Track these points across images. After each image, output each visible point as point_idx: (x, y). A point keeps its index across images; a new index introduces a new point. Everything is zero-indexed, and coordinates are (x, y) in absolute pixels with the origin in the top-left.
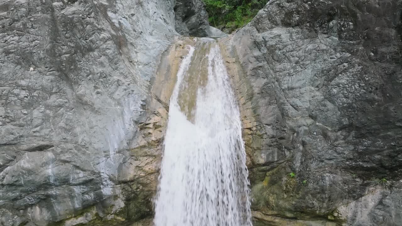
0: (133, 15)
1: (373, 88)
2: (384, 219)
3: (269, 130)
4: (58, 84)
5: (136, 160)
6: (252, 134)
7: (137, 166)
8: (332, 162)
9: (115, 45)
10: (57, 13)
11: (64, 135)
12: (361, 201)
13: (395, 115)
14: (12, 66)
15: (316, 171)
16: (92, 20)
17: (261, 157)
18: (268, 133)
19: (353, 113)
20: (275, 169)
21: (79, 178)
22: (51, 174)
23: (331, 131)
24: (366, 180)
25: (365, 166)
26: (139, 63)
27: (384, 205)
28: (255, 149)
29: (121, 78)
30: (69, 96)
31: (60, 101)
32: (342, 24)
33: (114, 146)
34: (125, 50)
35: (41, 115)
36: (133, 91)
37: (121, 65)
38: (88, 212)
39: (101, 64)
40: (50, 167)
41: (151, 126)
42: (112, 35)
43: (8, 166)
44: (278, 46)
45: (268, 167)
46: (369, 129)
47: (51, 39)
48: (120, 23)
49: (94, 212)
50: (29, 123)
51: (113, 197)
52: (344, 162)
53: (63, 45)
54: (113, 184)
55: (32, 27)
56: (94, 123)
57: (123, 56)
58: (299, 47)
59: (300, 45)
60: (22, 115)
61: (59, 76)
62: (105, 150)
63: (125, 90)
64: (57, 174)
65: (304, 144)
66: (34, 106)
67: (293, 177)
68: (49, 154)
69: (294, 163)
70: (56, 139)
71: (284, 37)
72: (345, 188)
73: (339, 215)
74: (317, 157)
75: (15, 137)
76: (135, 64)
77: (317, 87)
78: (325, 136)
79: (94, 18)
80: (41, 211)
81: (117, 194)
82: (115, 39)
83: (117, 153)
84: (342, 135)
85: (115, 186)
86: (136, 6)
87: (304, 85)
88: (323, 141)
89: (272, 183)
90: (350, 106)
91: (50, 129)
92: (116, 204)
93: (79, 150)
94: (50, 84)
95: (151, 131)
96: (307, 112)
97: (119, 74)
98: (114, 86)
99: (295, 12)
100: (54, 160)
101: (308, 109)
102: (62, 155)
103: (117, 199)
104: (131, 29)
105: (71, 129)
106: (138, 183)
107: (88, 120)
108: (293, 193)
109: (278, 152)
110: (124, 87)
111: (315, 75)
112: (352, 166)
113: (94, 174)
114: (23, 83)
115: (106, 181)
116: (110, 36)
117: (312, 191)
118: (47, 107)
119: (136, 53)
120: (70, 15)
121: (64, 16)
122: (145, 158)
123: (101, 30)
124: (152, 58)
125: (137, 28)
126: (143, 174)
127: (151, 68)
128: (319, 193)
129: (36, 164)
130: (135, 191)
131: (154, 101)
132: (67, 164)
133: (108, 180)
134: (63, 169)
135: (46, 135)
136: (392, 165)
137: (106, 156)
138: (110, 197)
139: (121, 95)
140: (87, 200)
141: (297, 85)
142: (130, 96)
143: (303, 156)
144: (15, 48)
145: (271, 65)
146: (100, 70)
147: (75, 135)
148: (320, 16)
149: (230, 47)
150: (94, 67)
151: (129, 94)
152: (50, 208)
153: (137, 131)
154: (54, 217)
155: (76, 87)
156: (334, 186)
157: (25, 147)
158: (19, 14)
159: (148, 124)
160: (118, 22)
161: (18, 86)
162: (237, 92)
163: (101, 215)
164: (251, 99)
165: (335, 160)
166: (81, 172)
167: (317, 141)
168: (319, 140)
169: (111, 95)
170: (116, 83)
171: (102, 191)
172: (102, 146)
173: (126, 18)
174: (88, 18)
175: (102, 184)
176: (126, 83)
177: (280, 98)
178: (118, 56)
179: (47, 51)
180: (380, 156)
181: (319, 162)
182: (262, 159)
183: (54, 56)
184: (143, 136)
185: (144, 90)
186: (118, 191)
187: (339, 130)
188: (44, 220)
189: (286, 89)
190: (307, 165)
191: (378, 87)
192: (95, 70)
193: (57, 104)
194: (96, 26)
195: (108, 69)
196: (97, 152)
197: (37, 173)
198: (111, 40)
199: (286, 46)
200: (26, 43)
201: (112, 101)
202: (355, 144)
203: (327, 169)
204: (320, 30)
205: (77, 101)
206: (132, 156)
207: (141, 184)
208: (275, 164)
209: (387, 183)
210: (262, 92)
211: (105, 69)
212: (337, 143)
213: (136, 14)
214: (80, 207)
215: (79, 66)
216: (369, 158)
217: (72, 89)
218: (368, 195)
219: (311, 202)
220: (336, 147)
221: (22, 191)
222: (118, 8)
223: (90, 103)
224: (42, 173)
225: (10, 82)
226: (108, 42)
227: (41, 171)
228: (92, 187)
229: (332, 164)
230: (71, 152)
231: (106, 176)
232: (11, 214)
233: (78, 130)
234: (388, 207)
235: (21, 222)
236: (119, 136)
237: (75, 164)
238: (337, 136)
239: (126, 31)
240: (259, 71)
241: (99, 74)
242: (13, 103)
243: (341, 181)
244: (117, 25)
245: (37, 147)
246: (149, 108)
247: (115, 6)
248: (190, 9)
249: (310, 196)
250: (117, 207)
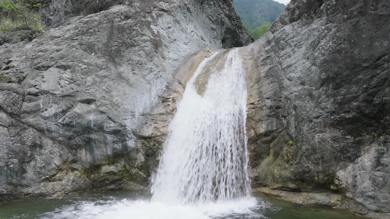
0: (169, 28)
1: (342, 40)
2: (384, 180)
3: (269, 103)
4: (107, 64)
5: (155, 123)
6: (254, 108)
7: (155, 127)
8: (319, 120)
9: (152, 45)
10: (115, 24)
11: (104, 94)
12: (357, 163)
13: (360, 56)
14: (81, 51)
15: (308, 132)
16: (137, 28)
17: (262, 127)
18: (267, 105)
19: (328, 66)
20: (276, 140)
21: (111, 127)
22: (92, 119)
23: (315, 90)
24: (357, 137)
25: (347, 117)
26: (169, 59)
27: (383, 165)
28: (257, 120)
29: (154, 67)
30: (113, 72)
31: (106, 74)
32: (328, 4)
33: (139, 109)
34: (160, 49)
35: (92, 80)
36: (161, 76)
37: (156, 59)
38: (118, 162)
39: (140, 55)
40: (92, 115)
41: (170, 100)
42: (151, 39)
43: (68, 112)
44: (282, 37)
45: (269, 138)
46: (342, 77)
47: (108, 37)
48: (158, 32)
49: (123, 163)
50: (83, 83)
51: (136, 150)
52: (329, 117)
53: (115, 41)
54: (136, 138)
55: (99, 31)
56: (127, 92)
57: (158, 54)
58: (299, 33)
59: (299, 32)
60: (81, 79)
61: (109, 59)
62: (132, 111)
63: (155, 74)
64: (95, 120)
65: (295, 108)
66: (89, 74)
67: (292, 145)
68: (93, 106)
69: (290, 129)
70: (98, 96)
71: (287, 29)
72: (335, 146)
73: (340, 182)
74: (306, 117)
75: (73, 91)
76: (166, 59)
77: (308, 58)
78: (311, 95)
79: (139, 27)
80: (86, 153)
81: (139, 147)
82: (153, 41)
83: (141, 115)
84: (323, 90)
85: (137, 140)
86: (173, 22)
87: (298, 61)
88: (310, 102)
89: (276, 155)
90: (325, 61)
91: (96, 90)
92: (138, 158)
93: (113, 107)
94: (101, 63)
95: (170, 103)
96: (298, 81)
97: (152, 64)
98: (147, 71)
99: (296, 8)
100: (95, 111)
101: (299, 78)
102: (100, 107)
103: (138, 153)
104: (166, 36)
105: (110, 92)
106: (155, 141)
107: (123, 89)
108: (292, 161)
109: (276, 122)
110: (155, 73)
111: (307, 50)
112: (336, 120)
113: (121, 127)
114: (86, 61)
115: (130, 134)
116: (149, 39)
117: (306, 153)
118: (97, 76)
119: (169, 52)
120: (123, 24)
121: (119, 25)
122: (163, 122)
123: (143, 35)
124: (181, 57)
125: (172, 37)
126: (159, 134)
127: (179, 63)
128: (312, 154)
129: (83, 111)
130: (152, 147)
131: (177, 83)
132: (103, 114)
133: (131, 134)
134: (100, 118)
135: (92, 92)
136: (374, 112)
137: (132, 115)
138: (133, 150)
139: (152, 77)
140: (116, 149)
141: (293, 62)
142: (158, 79)
143: (295, 120)
144: (86, 42)
145: (277, 54)
146: (138, 59)
147: (112, 96)
148: (313, 4)
149: (249, 49)
150: (134, 56)
151: (158, 78)
152: (92, 152)
153: (159, 103)
154: (94, 160)
155: (118, 67)
156: (323, 143)
157: (79, 99)
158: (93, 25)
159: (168, 99)
160: (157, 31)
161: (82, 62)
162: (248, 78)
163: (128, 167)
164: (258, 82)
165: (321, 117)
166: (112, 122)
167: (305, 102)
168: (307, 101)
169: (144, 77)
170: (149, 69)
171: (127, 142)
172: (130, 108)
173: (164, 29)
174: (135, 27)
175: (127, 136)
176: (157, 71)
177: (280, 76)
178: (154, 53)
179: (104, 44)
180: (357, 103)
181: (309, 123)
182: (262, 129)
183: (108, 47)
184: (164, 106)
185: (170, 77)
186: (139, 145)
187: (320, 87)
188: (88, 161)
189: (285, 68)
190: (300, 128)
191: (346, 38)
192: (134, 58)
193: (103, 75)
194: (139, 32)
195: (144, 60)
196: (126, 111)
197: (84, 117)
198: (150, 41)
199: (288, 35)
200: (93, 40)
201: (144, 81)
202: (334, 96)
203: (317, 129)
204: (315, 16)
205: (118, 76)
206: (153, 120)
207: (156, 141)
208: (275, 134)
209: (381, 139)
210: (268, 75)
211: (141, 59)
212: (320, 99)
213: (172, 28)
214: (111, 154)
215: (123, 54)
216: (349, 107)
217: (116, 68)
218: (364, 155)
219: (306, 165)
220: (321, 103)
221: (74, 132)
222: (159, 23)
223: (127, 78)
224: (87, 118)
225: (78, 60)
226: (147, 42)
227: (86, 117)
228: (120, 138)
229: (320, 122)
230: (106, 106)
231: (130, 129)
232: (67, 151)
233: (114, 93)
234: (387, 166)
235: (72, 159)
236: (145, 104)
237: (108, 115)
238: (320, 93)
239: (162, 37)
240: (268, 60)
241: (136, 62)
242: (77, 71)
243: (330, 137)
244: (156, 33)
245: (86, 100)
246: (171, 88)
247: (157, 22)
248: (238, 40)
249: (305, 158)
250: (139, 161)
